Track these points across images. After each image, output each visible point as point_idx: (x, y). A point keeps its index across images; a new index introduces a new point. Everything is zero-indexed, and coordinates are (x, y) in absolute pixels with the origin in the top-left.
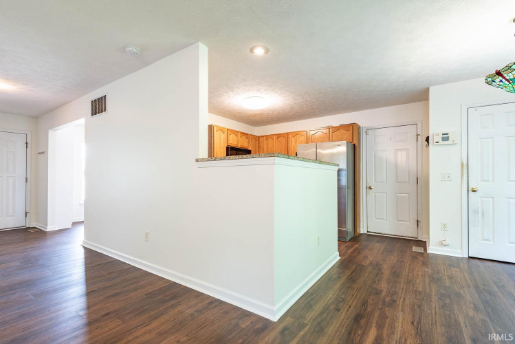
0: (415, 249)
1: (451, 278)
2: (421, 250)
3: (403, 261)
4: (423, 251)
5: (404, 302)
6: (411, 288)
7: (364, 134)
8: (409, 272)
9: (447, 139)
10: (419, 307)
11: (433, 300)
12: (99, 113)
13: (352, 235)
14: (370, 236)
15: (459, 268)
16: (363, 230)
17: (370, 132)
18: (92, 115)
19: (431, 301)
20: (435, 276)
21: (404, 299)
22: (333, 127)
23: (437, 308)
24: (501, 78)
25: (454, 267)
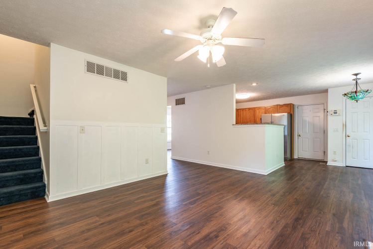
4: (325, 164)
7: (296, 108)
9: (336, 113)
12: (180, 104)
13: (290, 159)
14: (299, 160)
16: (296, 157)
17: (300, 107)
18: (176, 105)
22: (279, 105)
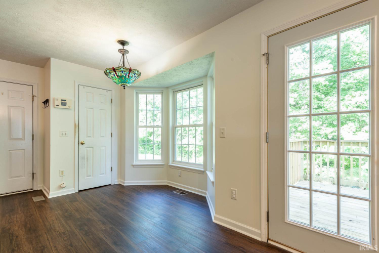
0: (36, 199)
1: (77, 210)
2: (41, 198)
3: (32, 215)
4: (44, 199)
5: (57, 249)
6: (54, 234)
8: (43, 221)
9: (65, 104)
10: (71, 246)
11: (77, 233)
15: (78, 201)
19: (76, 235)
20: (66, 214)
21: (55, 247)
23: (84, 238)
24: (114, 73)
25: (75, 201)
